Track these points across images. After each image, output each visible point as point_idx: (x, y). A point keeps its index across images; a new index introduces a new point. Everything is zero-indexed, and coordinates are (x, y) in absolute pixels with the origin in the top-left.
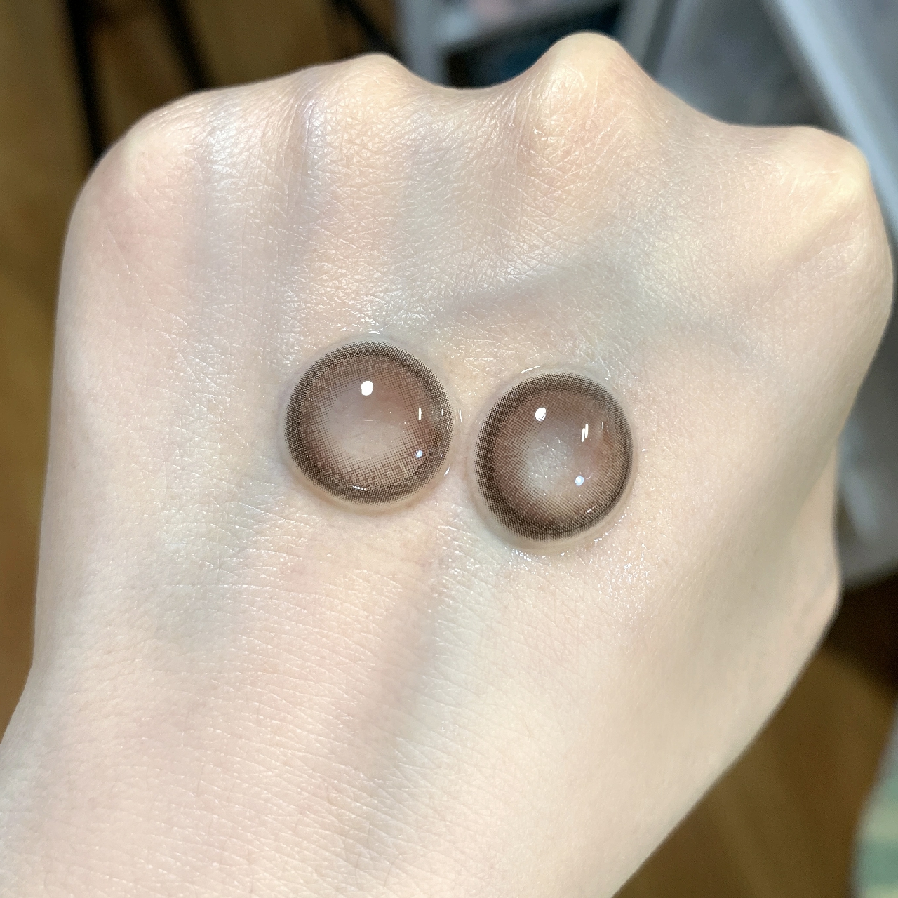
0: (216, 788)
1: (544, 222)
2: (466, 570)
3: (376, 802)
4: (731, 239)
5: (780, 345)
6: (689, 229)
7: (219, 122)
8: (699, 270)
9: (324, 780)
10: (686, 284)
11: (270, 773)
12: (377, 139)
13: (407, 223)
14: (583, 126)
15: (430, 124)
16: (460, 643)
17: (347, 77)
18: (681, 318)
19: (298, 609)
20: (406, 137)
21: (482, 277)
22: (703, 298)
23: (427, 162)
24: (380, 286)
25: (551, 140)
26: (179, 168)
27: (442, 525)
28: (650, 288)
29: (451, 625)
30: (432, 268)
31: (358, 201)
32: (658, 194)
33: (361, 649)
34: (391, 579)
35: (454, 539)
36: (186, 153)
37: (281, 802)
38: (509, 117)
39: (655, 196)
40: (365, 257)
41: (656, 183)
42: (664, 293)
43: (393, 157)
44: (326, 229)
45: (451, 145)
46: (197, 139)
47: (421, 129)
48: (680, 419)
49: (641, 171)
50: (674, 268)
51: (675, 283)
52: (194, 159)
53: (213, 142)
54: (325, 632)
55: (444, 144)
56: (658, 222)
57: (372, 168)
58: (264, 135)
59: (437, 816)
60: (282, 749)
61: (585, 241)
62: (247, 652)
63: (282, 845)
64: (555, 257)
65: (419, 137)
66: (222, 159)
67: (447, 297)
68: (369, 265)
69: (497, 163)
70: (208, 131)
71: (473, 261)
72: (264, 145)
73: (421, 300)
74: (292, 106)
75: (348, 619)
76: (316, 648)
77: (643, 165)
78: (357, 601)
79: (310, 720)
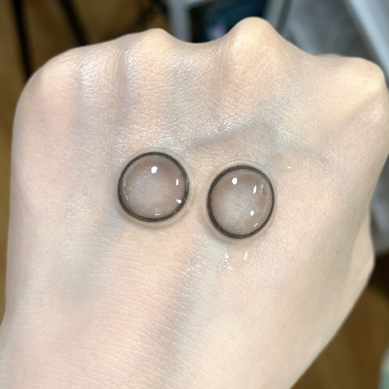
0: (91, 367)
1: (234, 104)
2: (203, 265)
3: (164, 371)
4: (319, 111)
5: (342, 159)
6: (300, 107)
7: (85, 62)
8: (305, 125)
9: (141, 362)
10: (299, 132)
11: (116, 359)
12: (158, 68)
13: (172, 106)
14: (251, 60)
15: (182, 60)
16: (201, 298)
17: (143, 40)
18: (297, 147)
19: (127, 284)
20: (171, 67)
21: (207, 130)
22: (307, 138)
23: (181, 78)
24: (161, 135)
25: (237, 67)
26: (67, 83)
27: (192, 244)
28: (283, 134)
29: (196, 290)
30: (184, 126)
31: (150, 97)
32: (286, 91)
33: (156, 302)
34: (169, 270)
35: (198, 251)
36: (71, 76)
37: (121, 372)
38: (218, 56)
39: (285, 91)
40: (154, 122)
41: (285, 86)
42: (289, 136)
43: (166, 76)
44: (135, 110)
45: (192, 70)
46: (75, 70)
47: (178, 63)
48: (298, 193)
49: (278, 81)
50: (293, 124)
51: (294, 131)
52: (74, 79)
53: (83, 71)
54: (140, 295)
55: (188, 70)
56: (286, 104)
57: (156, 81)
58: (106, 67)
59: (192, 377)
60: (121, 348)
61: (253, 112)
62: (104, 305)
64: (240, 120)
65: (177, 67)
66: (87, 79)
67: (192, 140)
68: (156, 126)
69: (213, 77)
70: (80, 66)
71: (203, 123)
72: (106, 72)
73: (180, 141)
74: (119, 54)
75: (150, 289)
76: (135, 302)
77: (279, 78)
78: (154, 280)
79: (134, 335)
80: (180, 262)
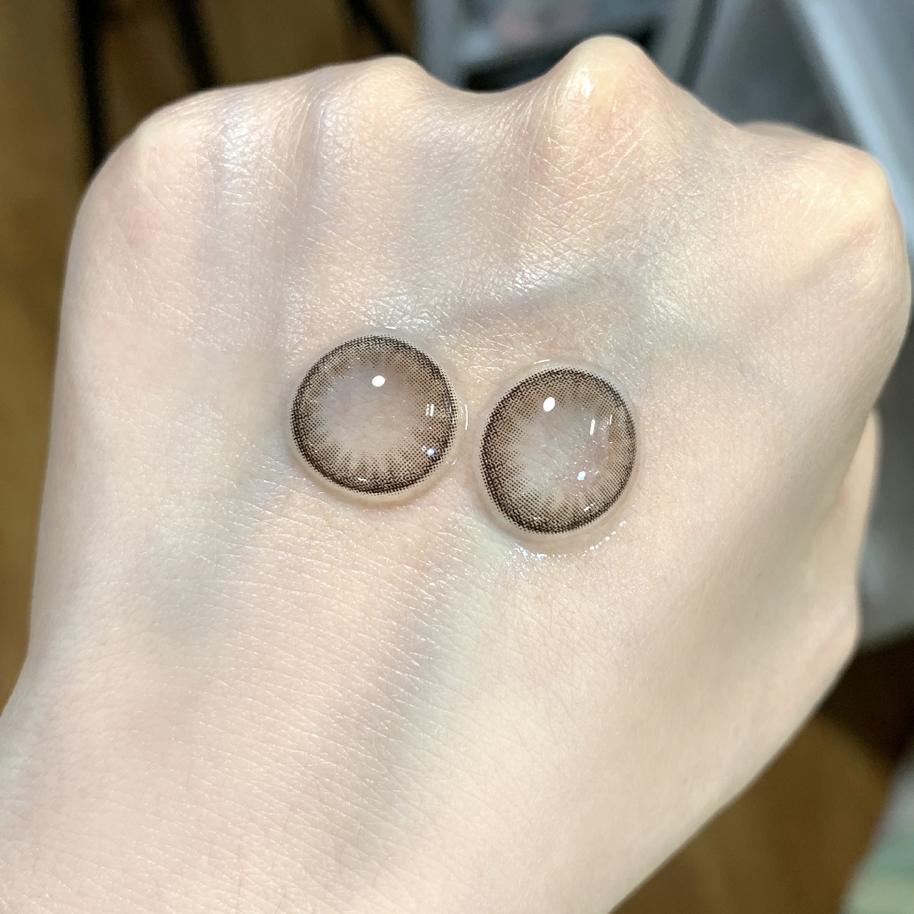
0: (206, 783)
1: (554, 232)
2: (464, 577)
4: (743, 257)
5: (787, 368)
6: (701, 245)
7: (232, 120)
8: (709, 288)
9: (317, 778)
10: (695, 301)
12: (388, 143)
13: (415, 228)
14: (597, 135)
15: (443, 127)
16: (456, 648)
17: (361, 78)
18: (689, 335)
19: (295, 607)
20: (418, 140)
21: (489, 285)
22: (712, 316)
23: (437, 166)
24: (386, 290)
25: (565, 149)
26: (190, 165)
27: (442, 531)
28: (660, 303)
29: (448, 629)
30: (439, 274)
31: (367, 204)
34: (389, 582)
35: (455, 546)
36: (199, 150)
37: (272, 798)
38: (523, 123)
39: (669, 209)
40: (372, 261)
41: (670, 196)
42: (673, 309)
43: (404, 161)
44: (334, 231)
45: (463, 150)
46: (209, 137)
47: (433, 133)
49: (656, 184)
50: (684, 284)
51: (684, 299)
52: (205, 156)
53: (225, 141)
54: (321, 631)
55: (456, 149)
56: (670, 237)
57: (382, 171)
58: (276, 133)
59: (428, 819)
61: (595, 253)
62: (242, 648)
63: (272, 841)
64: (564, 268)
65: (430, 141)
66: (233, 158)
67: (453, 304)
68: (375, 268)
69: (509, 170)
70: (220, 129)
71: (480, 269)
72: (276, 145)
73: (427, 305)
74: (305, 106)
75: (344, 619)
76: (312, 647)
77: (658, 177)
78: (354, 602)
79: (304, 718)
80: (415, 567)
